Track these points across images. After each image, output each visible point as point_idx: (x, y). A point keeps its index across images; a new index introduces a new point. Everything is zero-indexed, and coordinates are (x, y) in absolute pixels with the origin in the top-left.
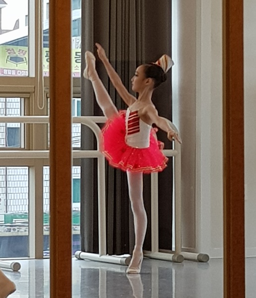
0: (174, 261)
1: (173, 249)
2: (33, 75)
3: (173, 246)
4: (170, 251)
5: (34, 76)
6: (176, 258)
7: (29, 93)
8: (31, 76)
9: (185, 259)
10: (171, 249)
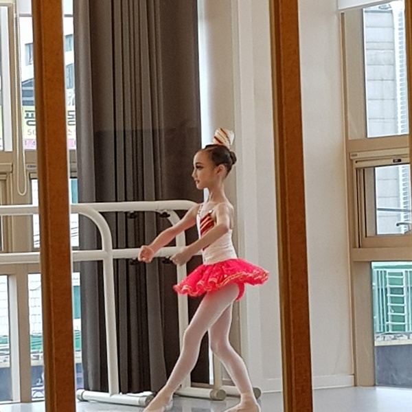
0: (212, 399)
1: (211, 383)
2: (9, 148)
3: (211, 378)
4: (207, 385)
5: (11, 150)
6: (215, 395)
7: (5, 173)
8: (7, 150)
9: (228, 395)
10: (208, 382)
